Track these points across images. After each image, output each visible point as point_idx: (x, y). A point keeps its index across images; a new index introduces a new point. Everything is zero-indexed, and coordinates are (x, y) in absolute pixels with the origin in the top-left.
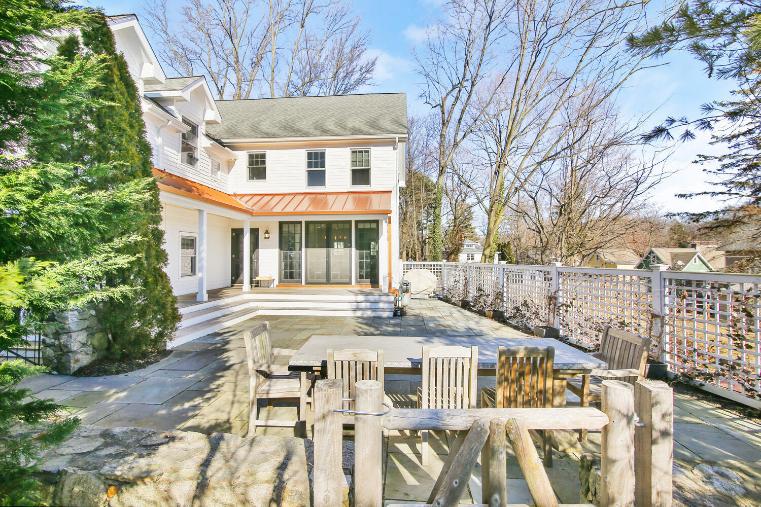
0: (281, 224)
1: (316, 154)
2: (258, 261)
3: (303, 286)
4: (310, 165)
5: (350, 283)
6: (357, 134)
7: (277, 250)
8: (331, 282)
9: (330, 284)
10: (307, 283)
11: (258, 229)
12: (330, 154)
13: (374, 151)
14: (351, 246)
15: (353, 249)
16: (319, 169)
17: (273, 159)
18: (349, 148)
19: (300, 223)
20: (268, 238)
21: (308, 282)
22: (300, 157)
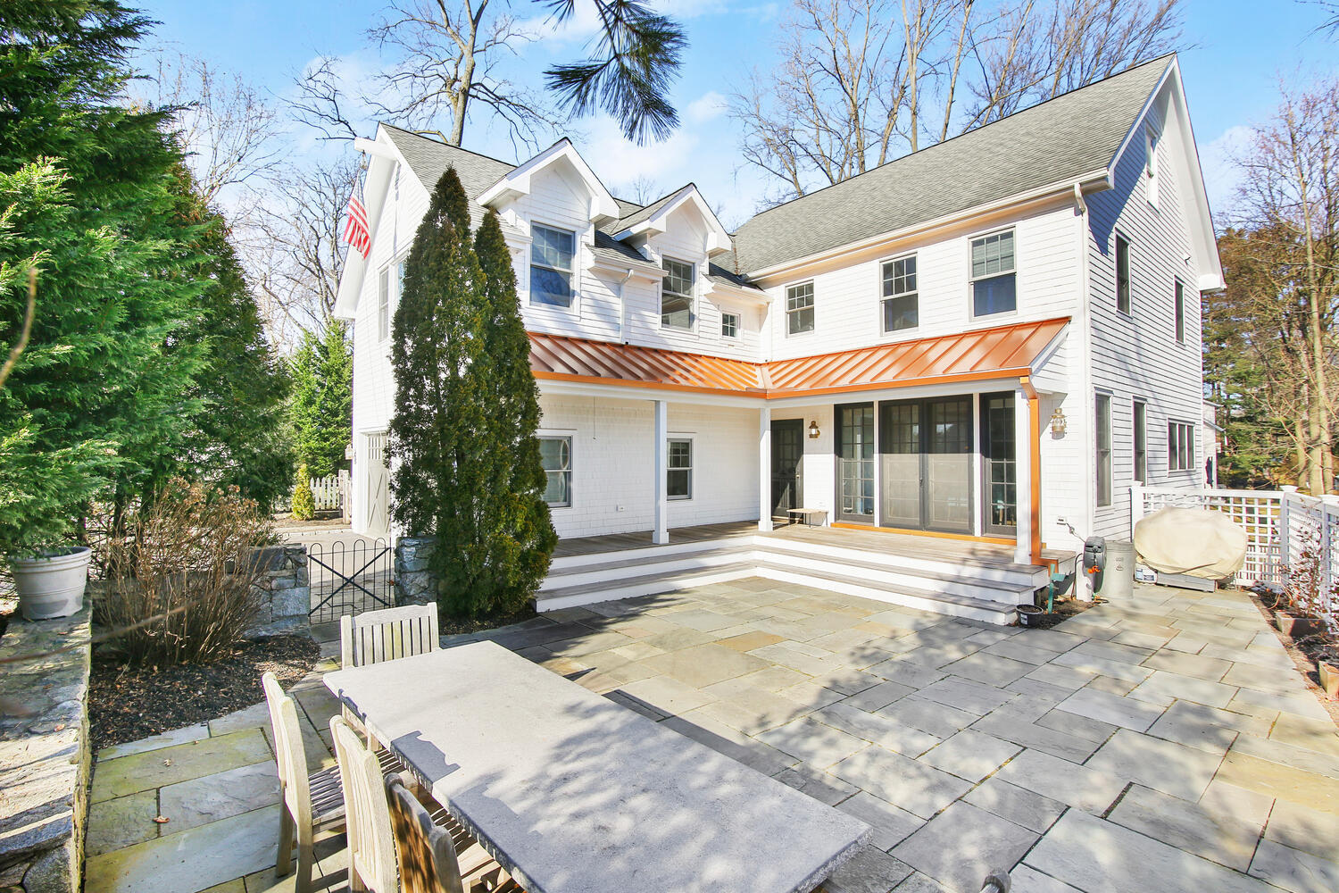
0: (839, 410)
1: (899, 265)
2: (802, 478)
3: (876, 530)
4: (888, 290)
5: (970, 531)
6: (979, 203)
7: (831, 457)
8: (932, 525)
9: (927, 530)
10: (882, 525)
11: (803, 420)
12: (927, 259)
13: (1022, 229)
14: (970, 450)
15: (977, 456)
16: (906, 294)
17: (826, 290)
18: (964, 238)
19: (871, 404)
20: (816, 436)
21: (887, 521)
22: (870, 277)
